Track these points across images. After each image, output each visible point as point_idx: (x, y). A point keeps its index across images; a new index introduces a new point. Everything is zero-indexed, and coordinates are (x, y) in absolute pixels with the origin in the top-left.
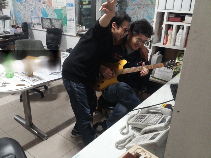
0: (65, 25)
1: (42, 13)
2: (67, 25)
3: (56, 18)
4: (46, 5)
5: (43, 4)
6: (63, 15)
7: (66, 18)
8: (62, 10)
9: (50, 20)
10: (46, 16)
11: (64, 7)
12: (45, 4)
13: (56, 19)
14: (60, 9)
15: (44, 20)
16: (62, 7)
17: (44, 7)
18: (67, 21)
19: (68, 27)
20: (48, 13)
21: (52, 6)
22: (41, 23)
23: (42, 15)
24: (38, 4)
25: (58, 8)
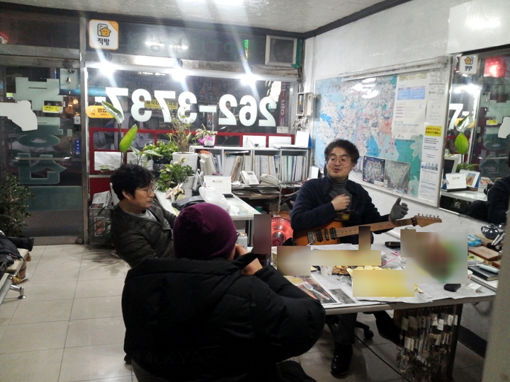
0: (415, 177)
1: (367, 147)
2: (419, 179)
3: (396, 160)
4: (378, 131)
5: (372, 128)
6: (414, 155)
7: (418, 161)
8: (411, 141)
9: (381, 163)
10: (375, 154)
11: (417, 137)
12: (377, 128)
13: (395, 163)
14: (407, 141)
15: (368, 162)
16: (413, 136)
17: (374, 133)
18: (421, 169)
19: (420, 184)
20: (379, 148)
21: (391, 132)
22: (362, 169)
23: (366, 151)
24: (363, 128)
25: (404, 139)
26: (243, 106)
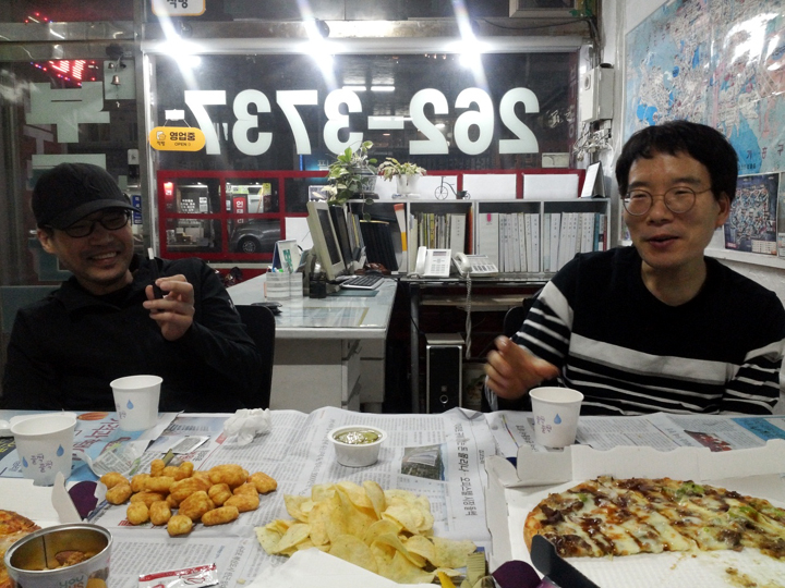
26: (462, 111)
